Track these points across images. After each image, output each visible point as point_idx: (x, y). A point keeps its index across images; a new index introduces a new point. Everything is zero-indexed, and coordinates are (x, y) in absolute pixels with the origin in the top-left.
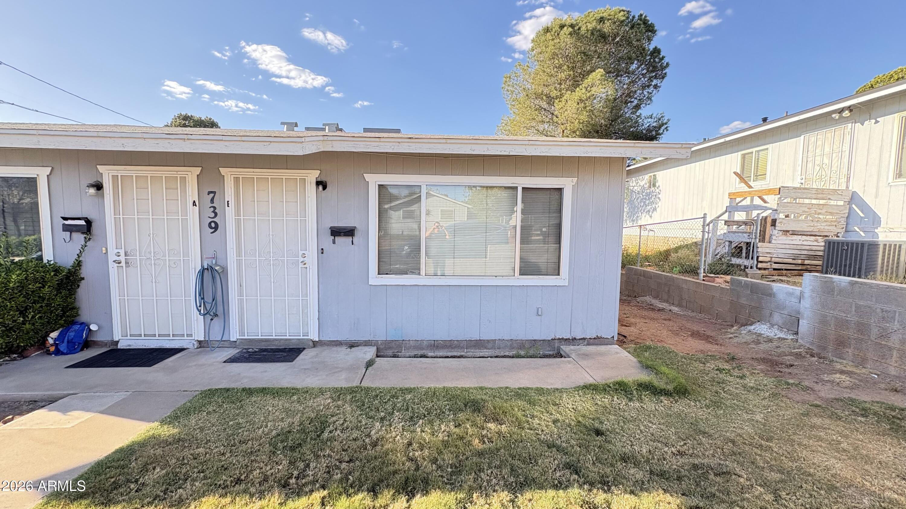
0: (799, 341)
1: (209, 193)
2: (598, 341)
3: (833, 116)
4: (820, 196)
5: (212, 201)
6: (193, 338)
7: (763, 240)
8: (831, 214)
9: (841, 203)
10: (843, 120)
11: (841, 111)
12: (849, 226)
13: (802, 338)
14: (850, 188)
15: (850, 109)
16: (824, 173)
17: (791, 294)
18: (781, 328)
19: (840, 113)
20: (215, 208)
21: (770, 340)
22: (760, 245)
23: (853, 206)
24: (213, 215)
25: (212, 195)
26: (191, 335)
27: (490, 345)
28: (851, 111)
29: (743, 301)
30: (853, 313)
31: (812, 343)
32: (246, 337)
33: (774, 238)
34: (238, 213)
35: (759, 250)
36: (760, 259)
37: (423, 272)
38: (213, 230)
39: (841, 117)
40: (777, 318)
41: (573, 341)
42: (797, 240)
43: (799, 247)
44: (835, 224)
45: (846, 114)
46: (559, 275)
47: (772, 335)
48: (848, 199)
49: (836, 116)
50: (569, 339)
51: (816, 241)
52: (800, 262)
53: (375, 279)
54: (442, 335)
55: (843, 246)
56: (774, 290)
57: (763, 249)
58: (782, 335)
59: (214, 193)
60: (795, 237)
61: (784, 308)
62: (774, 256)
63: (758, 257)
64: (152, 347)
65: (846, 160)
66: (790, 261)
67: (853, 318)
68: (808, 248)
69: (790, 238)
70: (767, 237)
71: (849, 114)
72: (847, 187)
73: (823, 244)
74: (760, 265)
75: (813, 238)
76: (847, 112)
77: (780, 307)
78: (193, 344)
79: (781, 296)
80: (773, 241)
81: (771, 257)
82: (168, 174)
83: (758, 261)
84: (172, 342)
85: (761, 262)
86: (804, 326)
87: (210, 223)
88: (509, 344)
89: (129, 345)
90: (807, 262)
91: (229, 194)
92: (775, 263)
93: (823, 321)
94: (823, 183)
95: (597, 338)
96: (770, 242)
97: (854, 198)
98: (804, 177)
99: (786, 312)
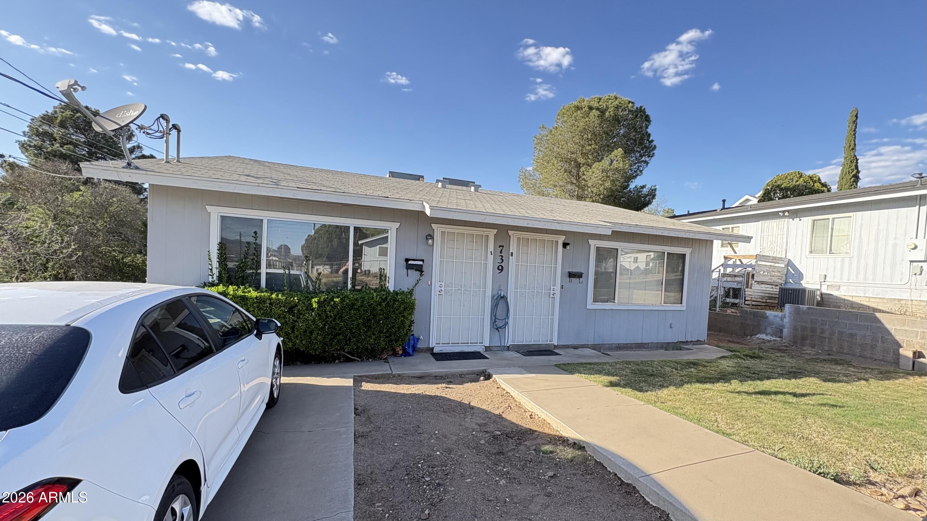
0: (783, 340)
1: (500, 246)
2: (698, 342)
3: (780, 214)
4: (774, 261)
5: (501, 252)
6: (483, 344)
7: (747, 287)
8: (779, 272)
9: (783, 266)
10: (784, 217)
11: (784, 212)
12: (787, 280)
13: (785, 339)
14: (787, 257)
15: (788, 211)
16: (773, 247)
17: (776, 316)
18: (771, 335)
19: (783, 212)
20: (502, 256)
21: (770, 341)
22: (746, 289)
23: (789, 268)
24: (501, 261)
25: (501, 248)
26: (482, 343)
27: (646, 346)
28: (788, 212)
29: (749, 322)
30: (809, 322)
31: (790, 341)
32: (516, 343)
33: (753, 285)
34: (517, 261)
35: (746, 293)
36: (747, 298)
37: (616, 301)
38: (500, 271)
39: (784, 214)
40: (769, 330)
41: (687, 342)
42: (764, 287)
43: (765, 292)
44: (780, 278)
45: (787, 214)
46: (681, 303)
47: (769, 339)
48: (786, 263)
49: (781, 214)
50: (684, 342)
51: (772, 288)
52: (764, 300)
53: (591, 305)
54: (623, 340)
55: (789, 291)
56: (767, 315)
57: (748, 292)
58: (774, 338)
59: (503, 246)
60: (763, 285)
61: (773, 324)
62: (753, 297)
63: (745, 297)
64: (456, 351)
65: (785, 240)
66: (760, 300)
67: (809, 325)
68: (768, 292)
69: (760, 286)
70: (750, 285)
71: (788, 214)
72: (786, 256)
73: (778, 290)
74: (746, 302)
75: (770, 286)
76: (787, 213)
77: (771, 324)
78: (483, 349)
79: (771, 318)
80: (753, 288)
81: (752, 298)
82: (469, 232)
83: (745, 300)
84: (469, 347)
85: (747, 300)
86: (785, 331)
87: (498, 267)
88: (656, 345)
89: (441, 350)
90: (768, 301)
91: (513, 248)
92: (753, 301)
93: (795, 329)
94: (773, 253)
95: (698, 341)
96: (751, 288)
97: (789, 263)
98: (762, 248)
99: (773, 326)
